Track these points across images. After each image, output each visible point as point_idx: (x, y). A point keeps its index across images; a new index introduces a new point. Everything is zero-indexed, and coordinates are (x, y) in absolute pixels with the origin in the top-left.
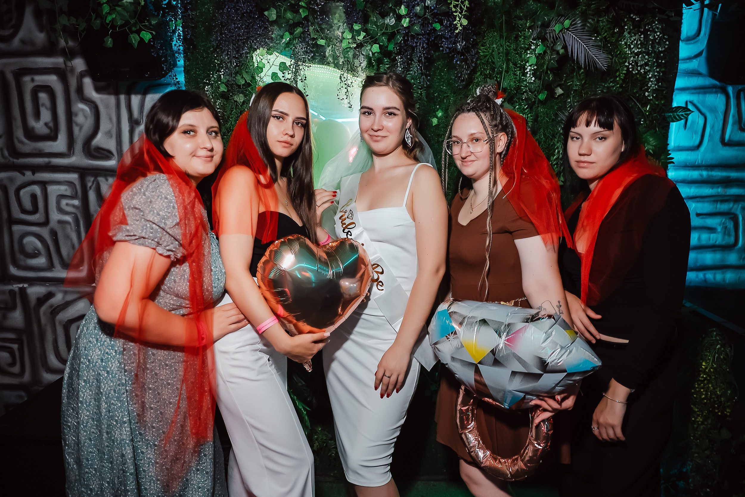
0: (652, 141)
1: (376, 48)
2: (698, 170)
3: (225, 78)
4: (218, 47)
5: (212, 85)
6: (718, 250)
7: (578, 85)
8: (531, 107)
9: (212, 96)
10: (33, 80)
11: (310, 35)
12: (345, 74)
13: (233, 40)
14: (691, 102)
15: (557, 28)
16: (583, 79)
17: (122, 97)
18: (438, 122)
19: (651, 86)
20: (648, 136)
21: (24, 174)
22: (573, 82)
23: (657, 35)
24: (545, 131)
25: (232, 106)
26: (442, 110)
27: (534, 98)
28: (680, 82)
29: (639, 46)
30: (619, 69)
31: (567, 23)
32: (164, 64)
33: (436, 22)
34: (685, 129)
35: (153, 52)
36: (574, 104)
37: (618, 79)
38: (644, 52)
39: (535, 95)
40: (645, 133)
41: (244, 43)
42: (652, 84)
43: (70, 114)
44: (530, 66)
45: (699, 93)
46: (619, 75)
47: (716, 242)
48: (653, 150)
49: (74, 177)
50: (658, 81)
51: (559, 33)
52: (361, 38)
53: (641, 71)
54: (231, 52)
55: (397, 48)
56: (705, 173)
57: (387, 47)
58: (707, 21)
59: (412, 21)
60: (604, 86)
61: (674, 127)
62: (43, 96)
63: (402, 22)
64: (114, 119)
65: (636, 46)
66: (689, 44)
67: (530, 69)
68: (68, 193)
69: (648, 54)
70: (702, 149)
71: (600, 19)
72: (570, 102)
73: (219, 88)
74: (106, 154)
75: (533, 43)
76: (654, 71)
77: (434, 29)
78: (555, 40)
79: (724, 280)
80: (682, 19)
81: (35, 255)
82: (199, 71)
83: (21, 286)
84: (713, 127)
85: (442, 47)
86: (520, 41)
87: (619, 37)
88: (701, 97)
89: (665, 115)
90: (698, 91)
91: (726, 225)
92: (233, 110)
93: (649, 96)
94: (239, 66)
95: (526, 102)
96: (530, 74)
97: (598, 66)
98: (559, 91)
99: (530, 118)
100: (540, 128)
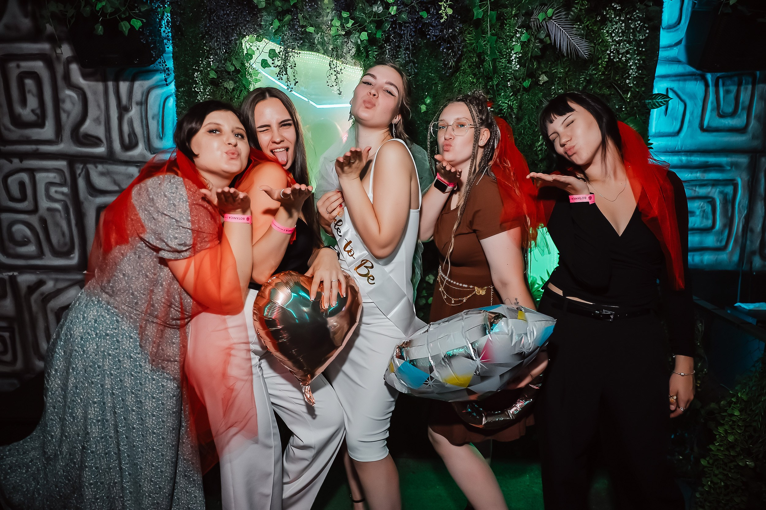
1: (364, 36)
2: (678, 155)
3: (215, 65)
4: (207, 33)
5: (201, 71)
6: (696, 233)
7: (562, 72)
8: (515, 94)
9: (202, 82)
10: (18, 66)
11: (299, 22)
12: (335, 61)
13: (223, 27)
14: (672, 89)
15: (541, 17)
16: (567, 66)
17: (110, 84)
18: (427, 109)
19: (632, 74)
20: (629, 122)
21: (11, 162)
22: (557, 69)
23: (638, 24)
24: (529, 118)
25: (222, 92)
26: (430, 97)
27: (520, 86)
28: (660, 70)
29: (620, 35)
30: (601, 57)
31: (550, 11)
32: (153, 51)
33: (423, 11)
34: (666, 116)
35: (142, 39)
36: (558, 91)
37: (600, 67)
38: (625, 41)
39: (520, 83)
40: (626, 119)
41: (233, 29)
42: (633, 72)
43: (57, 101)
44: (515, 53)
45: (679, 80)
46: (602, 63)
47: (694, 225)
49: (62, 164)
50: (638, 68)
51: (543, 21)
52: (349, 25)
53: (623, 59)
54: (220, 38)
55: (385, 35)
56: (684, 158)
57: (375, 34)
58: (687, 9)
59: (400, 9)
60: (587, 74)
61: (655, 113)
62: (29, 83)
63: (390, 10)
64: (103, 106)
65: (617, 34)
66: (670, 32)
67: (515, 57)
68: (57, 180)
69: (629, 42)
70: (682, 134)
71: (583, 8)
72: (554, 89)
73: (208, 74)
74: (95, 141)
75: (518, 31)
76: (634, 59)
77: (421, 17)
78: (539, 28)
79: (702, 261)
80: (662, 8)
81: (25, 242)
82: (188, 57)
83: (11, 274)
84: (692, 114)
85: (429, 35)
86: (506, 29)
87: (601, 26)
88: (681, 84)
89: (645, 102)
90: (678, 78)
91: (704, 208)
92: (223, 97)
93: (629, 83)
94: (228, 53)
95: (511, 89)
96: (515, 62)
97: (580, 54)
98: (543, 78)
99: (515, 105)
100: (525, 115)
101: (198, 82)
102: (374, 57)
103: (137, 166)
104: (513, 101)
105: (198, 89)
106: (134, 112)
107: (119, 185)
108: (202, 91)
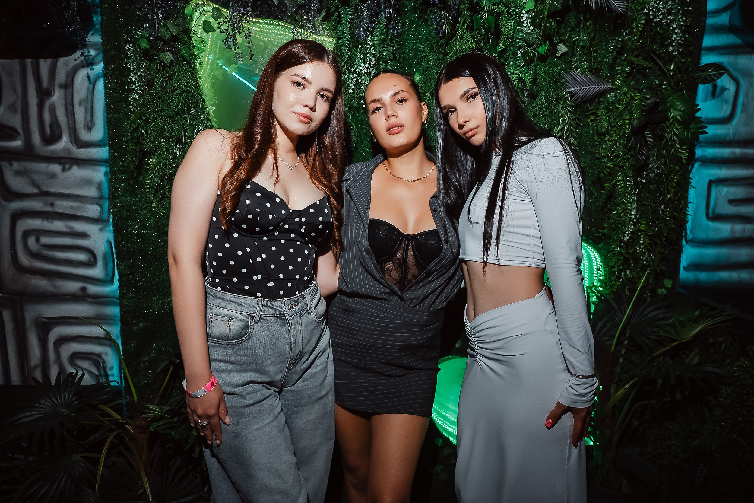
0: (680, 106)
2: (730, 147)
5: (134, 43)
7: (585, 40)
8: (528, 63)
9: (135, 57)
16: (592, 31)
19: (675, 40)
20: (674, 99)
22: (579, 36)
24: (546, 94)
25: (157, 67)
26: (419, 73)
27: (533, 53)
28: (708, 41)
30: (636, 19)
34: (714, 97)
36: (581, 63)
37: (635, 31)
39: (534, 50)
40: (669, 97)
42: (678, 37)
45: (729, 54)
46: (637, 26)
48: (680, 116)
50: (684, 32)
53: (663, 21)
56: (738, 151)
60: (618, 40)
61: (702, 91)
64: (19, 90)
67: (527, 17)
70: (735, 121)
72: (576, 61)
74: (10, 133)
76: (679, 21)
84: (746, 95)
88: (732, 59)
89: (692, 76)
90: (728, 51)
92: (159, 73)
93: (673, 51)
95: (522, 59)
96: (527, 23)
97: (613, 6)
98: (562, 48)
99: (528, 78)
100: (541, 91)
101: (129, 55)
102: (348, 21)
103: (60, 163)
104: (526, 73)
105: (130, 65)
106: (57, 97)
107: (38, 187)
108: (135, 67)
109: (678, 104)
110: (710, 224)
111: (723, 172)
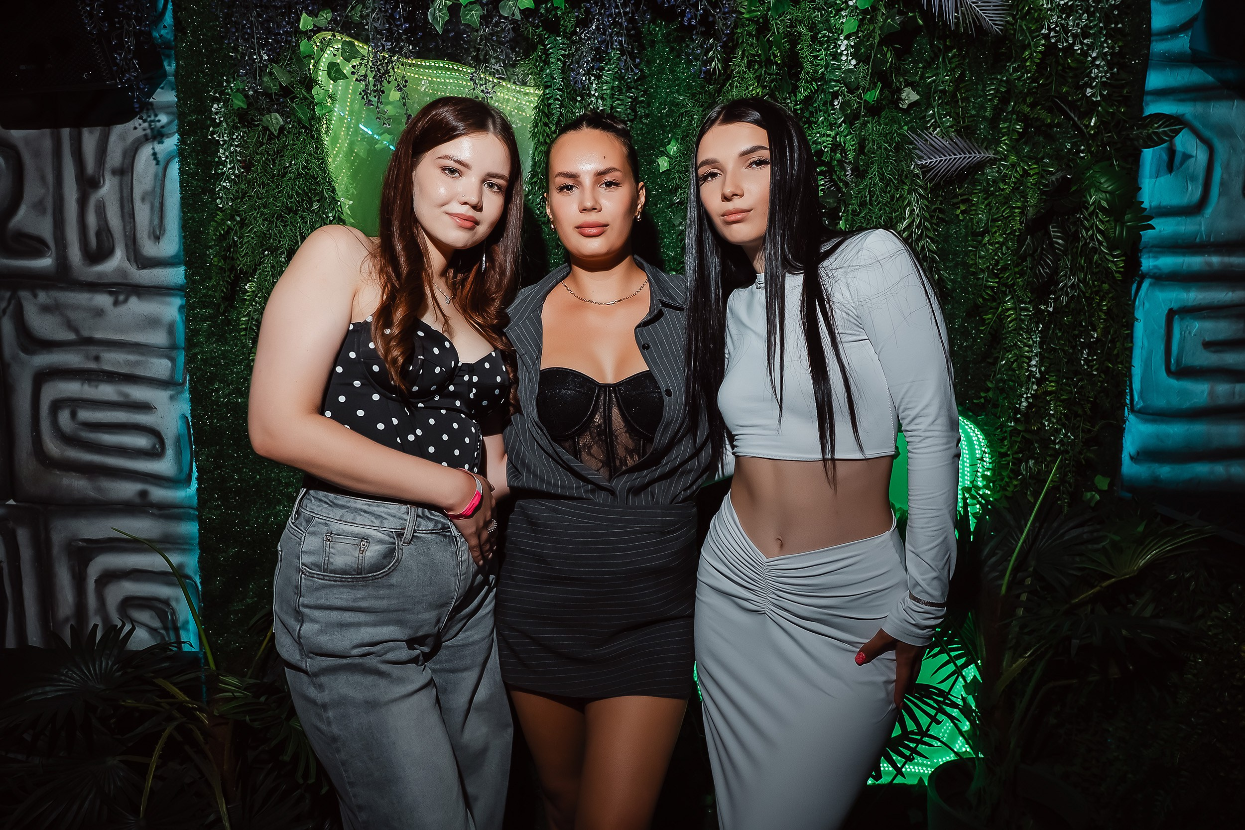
0: (1106, 184)
1: (527, 1)
2: (1203, 253)
7: (947, 81)
8: (851, 120)
9: (224, 121)
16: (956, 67)
17: (65, 133)
18: (670, 164)
19: (1097, 77)
20: (1097, 173)
22: (937, 75)
24: (882, 169)
25: (259, 137)
26: (677, 139)
27: (858, 103)
28: (1155, 80)
30: (1029, 44)
34: (1171, 171)
36: (941, 119)
37: (1028, 64)
39: (859, 97)
40: (1089, 169)
42: (1100, 72)
45: (1194, 100)
46: (1031, 56)
48: (1106, 200)
50: (1110, 65)
53: (1076, 48)
56: (1215, 260)
60: (1002, 80)
61: (1149, 158)
64: (50, 178)
66: (1170, 3)
67: (847, 45)
70: (1209, 211)
72: (933, 116)
74: (36, 247)
76: (1101, 47)
82: (204, 77)
84: (1226, 167)
88: (1199, 108)
89: (1128, 135)
90: (1193, 95)
92: (261, 146)
93: (1093, 95)
95: (841, 111)
96: (847, 55)
97: (984, 25)
98: (910, 96)
99: (850, 143)
100: (872, 163)
101: (217, 121)
102: (559, 60)
103: (111, 293)
104: (845, 136)
105: (219, 136)
106: (108, 189)
107: (76, 330)
108: (225, 138)
109: (1102, 181)
110: (1173, 382)
111: (1193, 296)
